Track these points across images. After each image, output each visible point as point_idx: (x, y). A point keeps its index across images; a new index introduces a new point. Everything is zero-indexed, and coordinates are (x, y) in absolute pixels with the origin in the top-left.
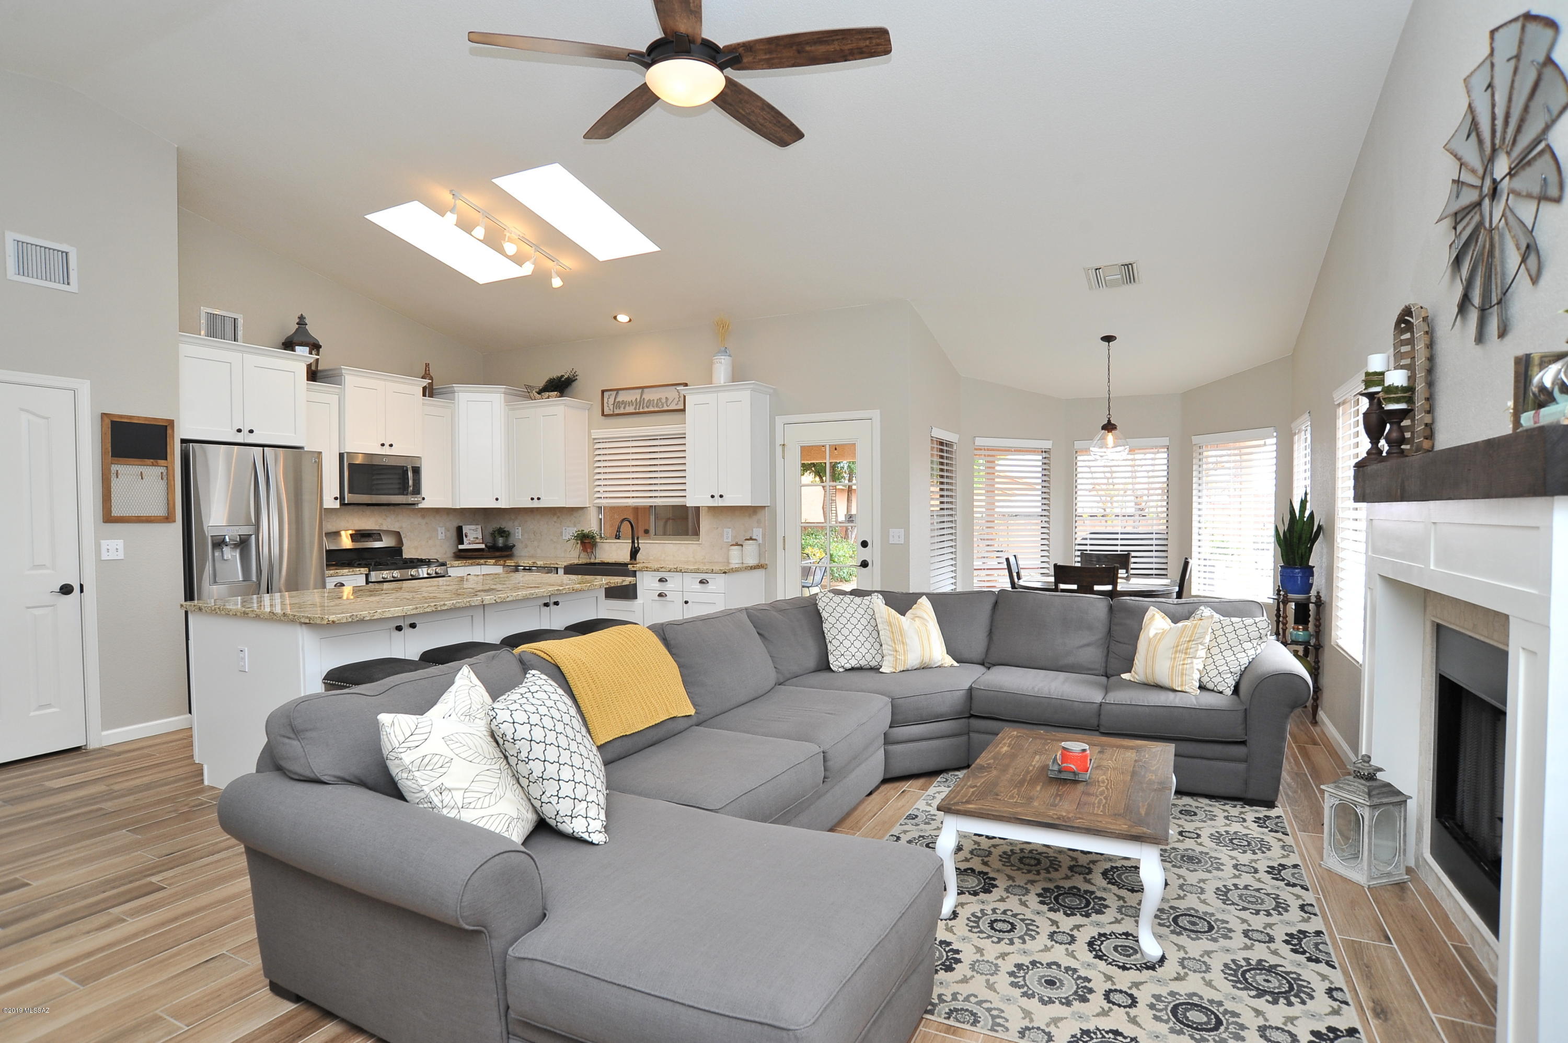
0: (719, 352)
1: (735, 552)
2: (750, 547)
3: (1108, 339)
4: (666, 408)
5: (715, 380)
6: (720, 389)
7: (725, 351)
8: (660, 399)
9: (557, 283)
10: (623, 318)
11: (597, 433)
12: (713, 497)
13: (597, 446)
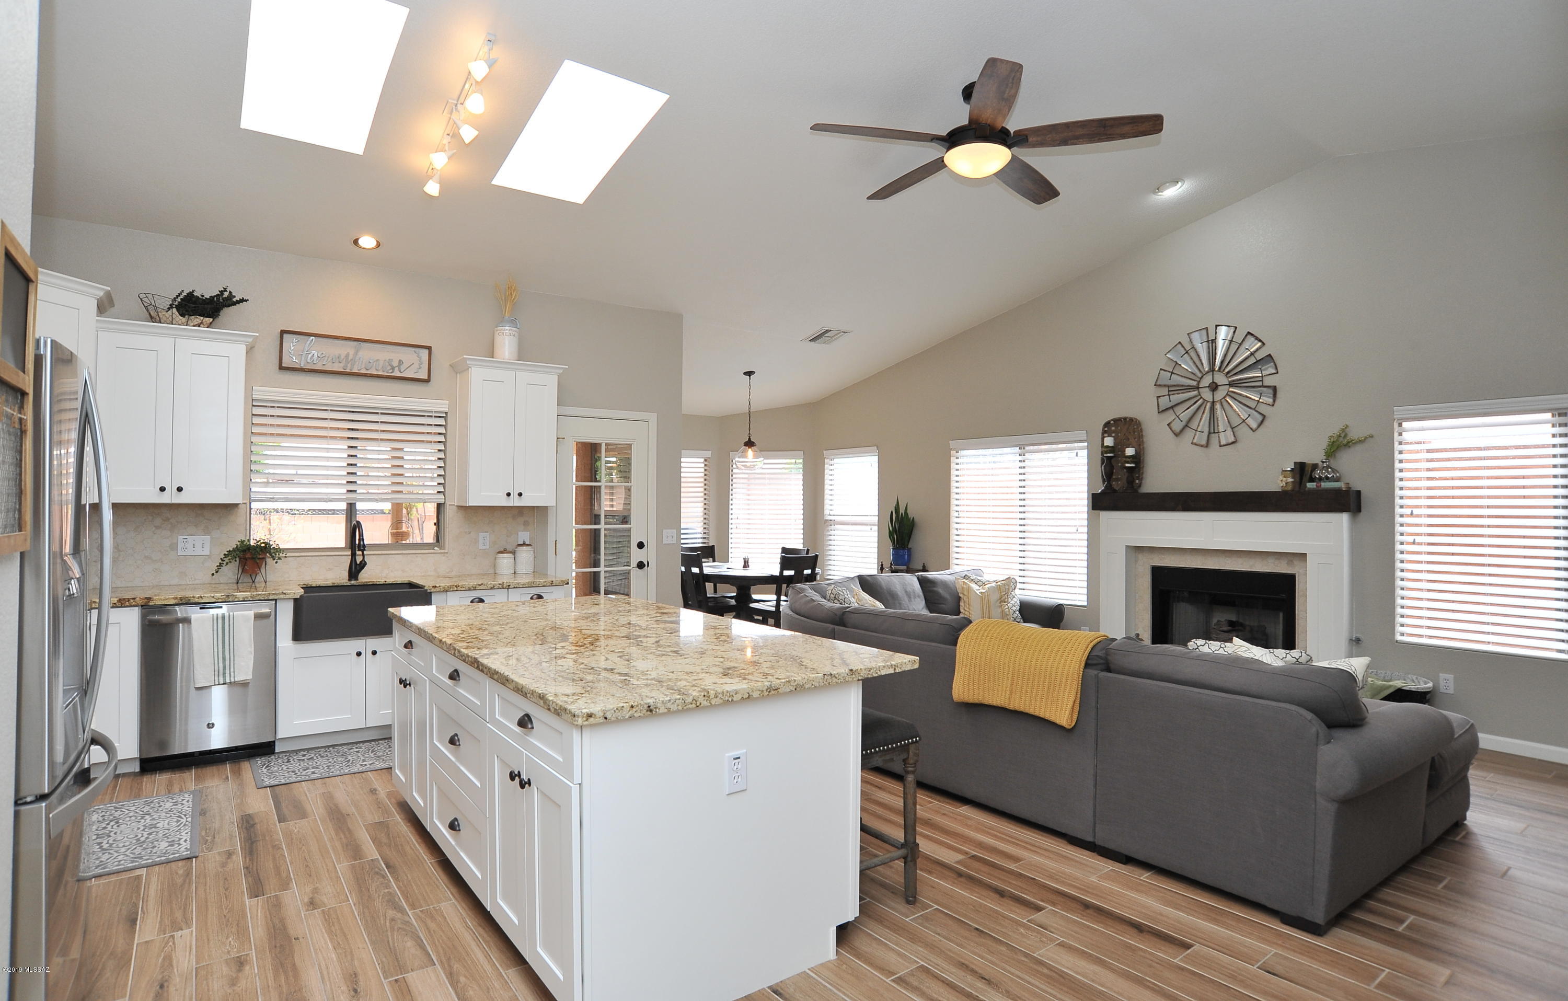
0: (501, 321)
1: (505, 561)
2: (525, 555)
3: (749, 374)
4: (397, 373)
5: (497, 351)
6: (505, 365)
7: (513, 322)
8: (390, 360)
9: (432, 188)
10: (368, 242)
11: (261, 392)
12: (509, 495)
13: (257, 411)
